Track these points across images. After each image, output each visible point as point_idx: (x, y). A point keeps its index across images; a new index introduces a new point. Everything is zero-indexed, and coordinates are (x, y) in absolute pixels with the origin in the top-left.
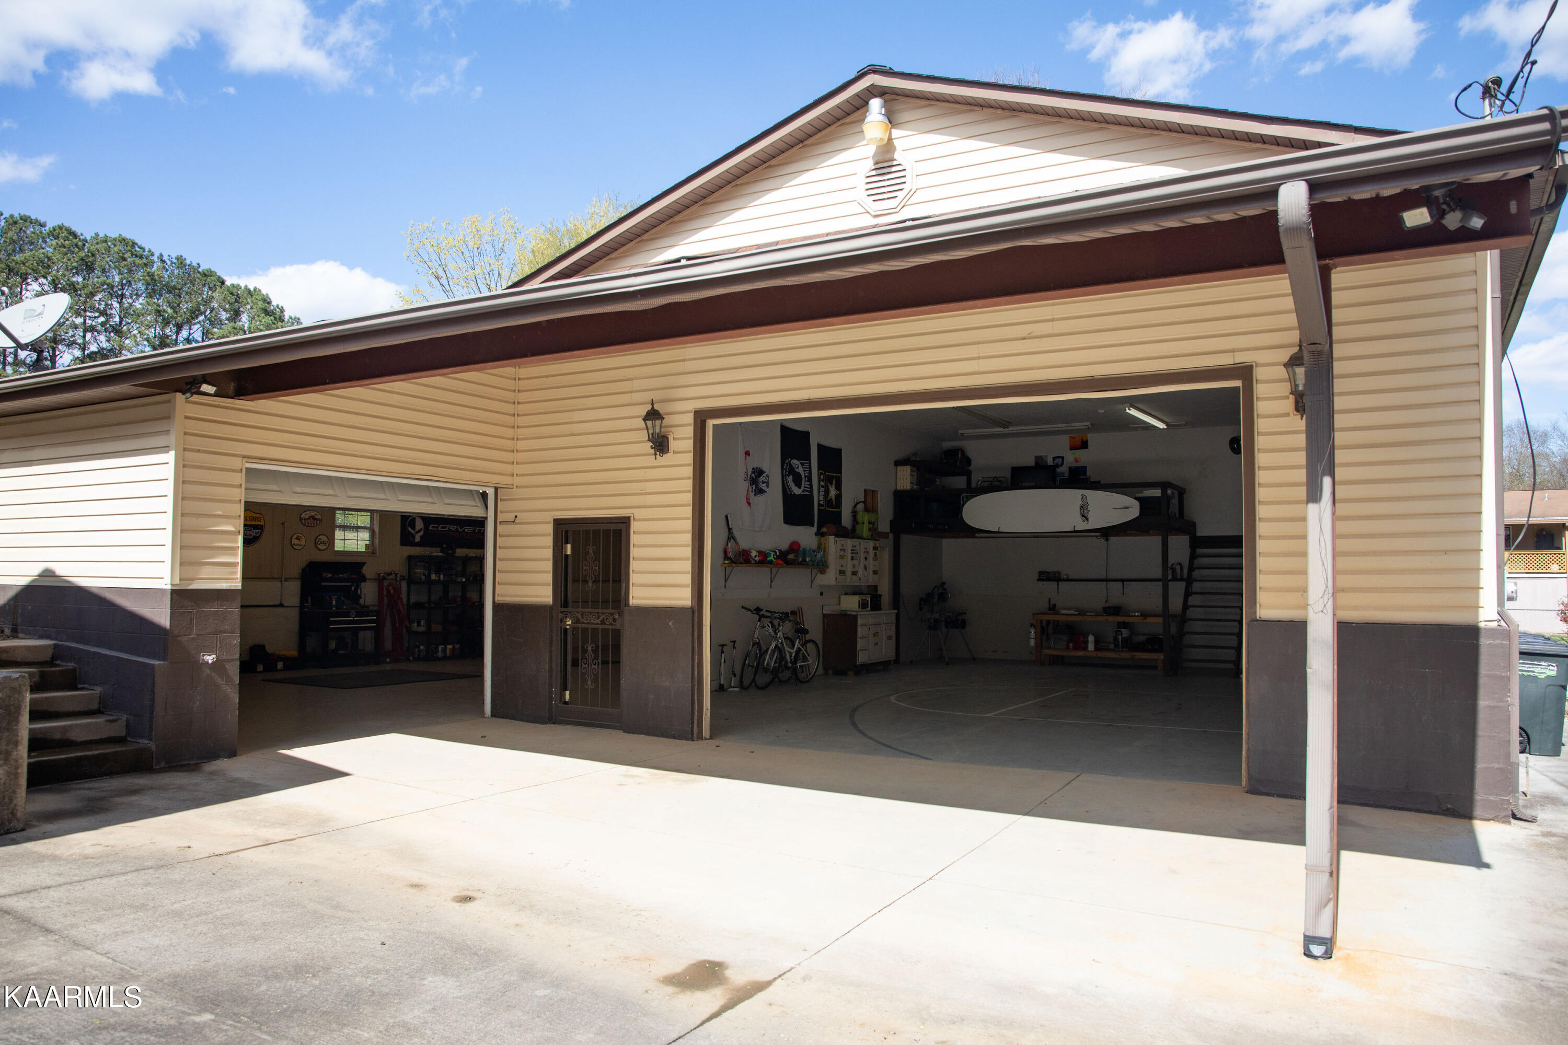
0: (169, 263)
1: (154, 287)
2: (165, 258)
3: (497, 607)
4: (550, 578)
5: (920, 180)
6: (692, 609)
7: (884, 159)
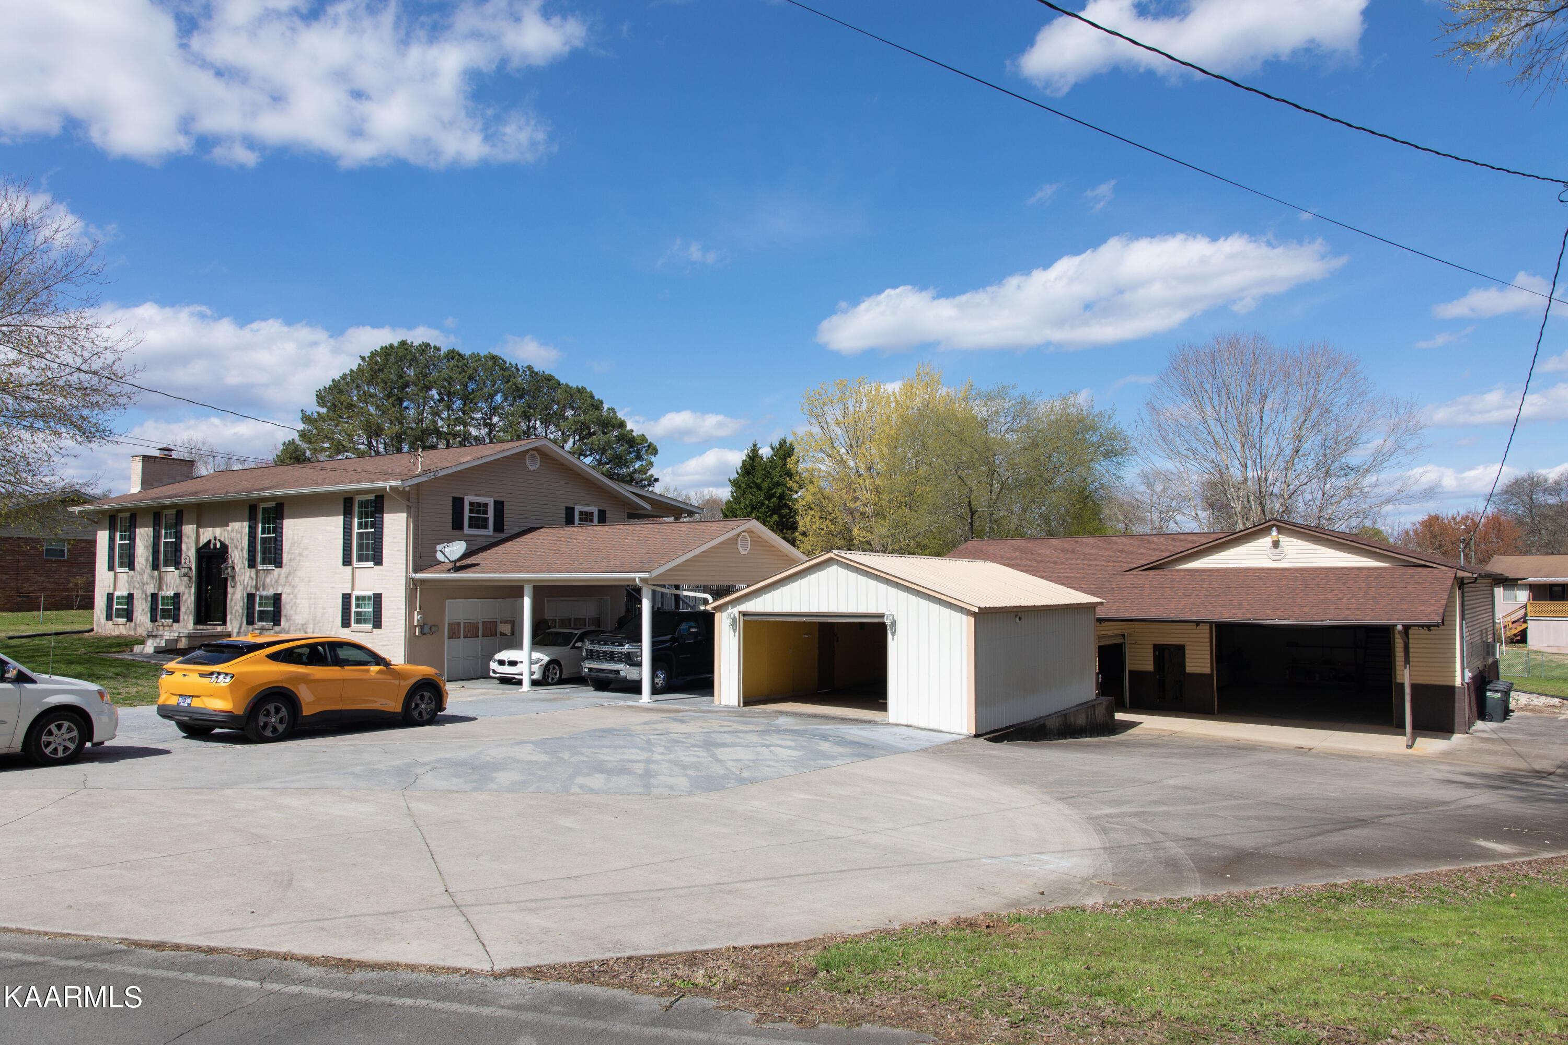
0: (521, 371)
1: (518, 393)
2: (520, 367)
3: (1129, 671)
4: (1152, 663)
5: (1289, 552)
6: (1212, 674)
7: (1276, 544)
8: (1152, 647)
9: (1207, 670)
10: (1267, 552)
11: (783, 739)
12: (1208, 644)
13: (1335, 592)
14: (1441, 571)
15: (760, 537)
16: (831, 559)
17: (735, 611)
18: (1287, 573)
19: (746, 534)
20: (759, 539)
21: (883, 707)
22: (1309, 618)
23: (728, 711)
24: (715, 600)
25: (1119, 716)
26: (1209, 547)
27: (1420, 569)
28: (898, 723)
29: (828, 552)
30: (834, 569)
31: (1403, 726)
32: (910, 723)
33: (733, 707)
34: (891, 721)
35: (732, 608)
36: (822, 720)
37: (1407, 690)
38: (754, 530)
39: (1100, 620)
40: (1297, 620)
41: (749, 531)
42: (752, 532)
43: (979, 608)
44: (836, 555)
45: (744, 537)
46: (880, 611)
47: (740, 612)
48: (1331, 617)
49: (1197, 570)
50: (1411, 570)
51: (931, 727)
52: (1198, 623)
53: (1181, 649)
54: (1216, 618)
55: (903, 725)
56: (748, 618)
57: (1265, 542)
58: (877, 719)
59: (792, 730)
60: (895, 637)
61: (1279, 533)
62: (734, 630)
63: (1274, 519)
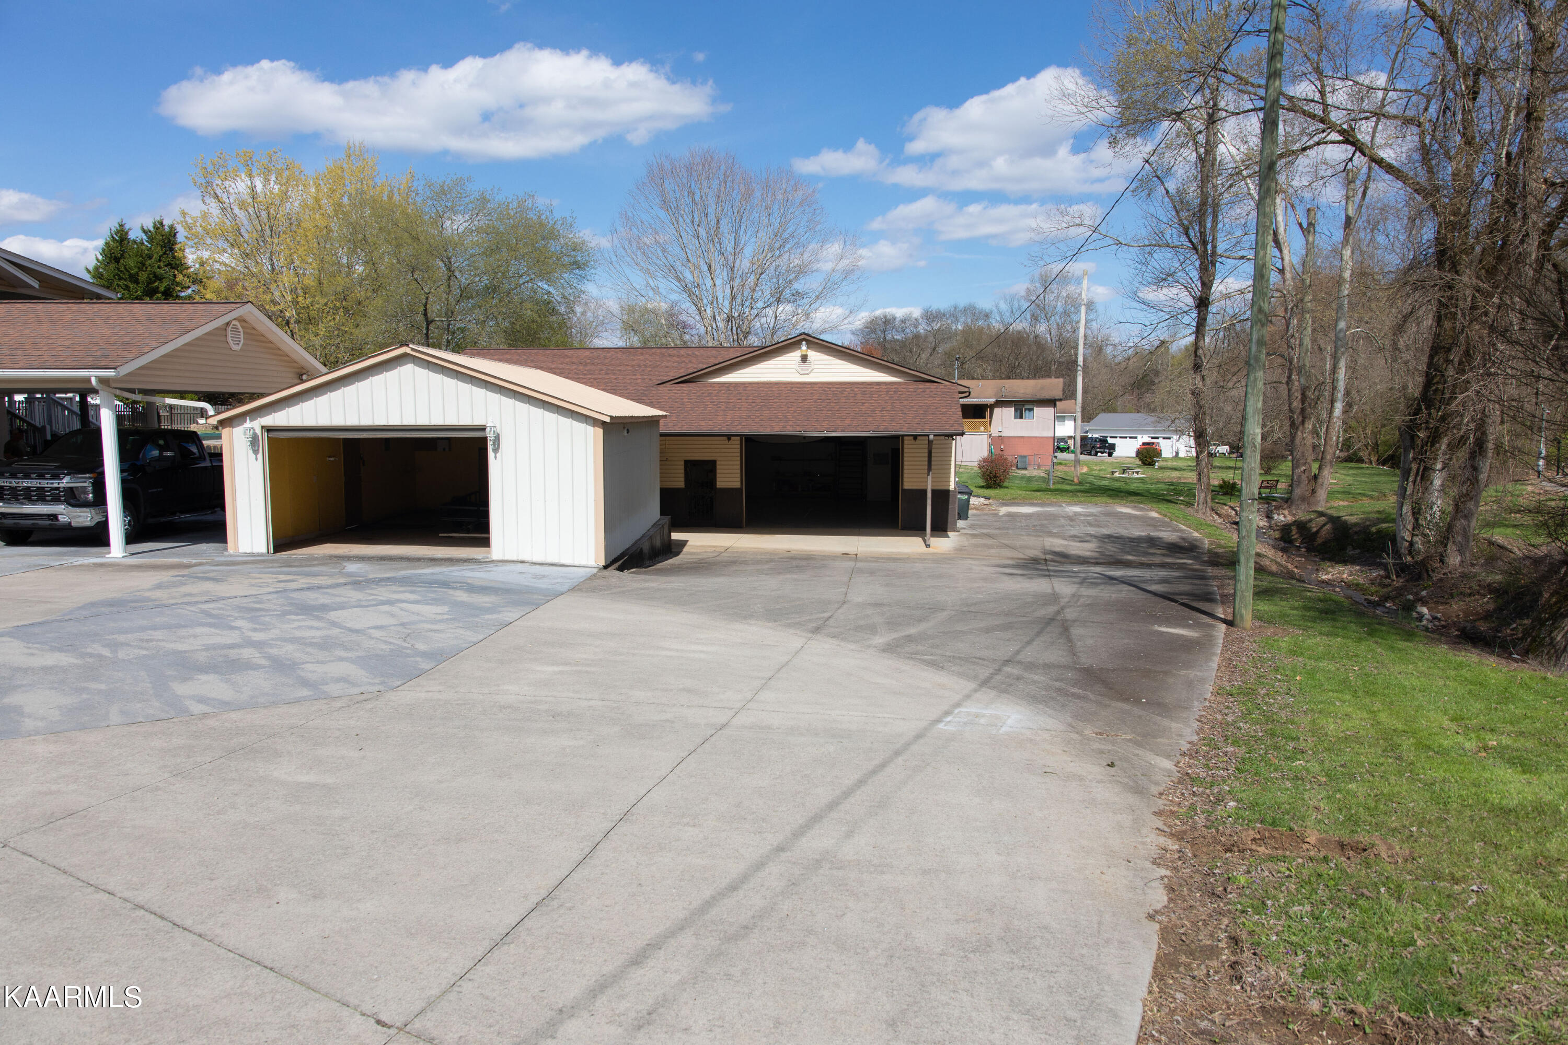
4: (683, 479)
5: (816, 367)
6: (741, 488)
7: (804, 358)
8: (683, 463)
9: (737, 485)
10: (796, 367)
11: (395, 592)
12: (739, 459)
13: (866, 405)
14: (946, 386)
15: (254, 329)
16: (405, 356)
17: (256, 425)
18: (816, 387)
19: (236, 323)
20: (254, 332)
21: (485, 542)
22: (853, 429)
23: (253, 560)
24: (218, 413)
25: (675, 536)
26: (742, 361)
27: (928, 384)
28: (506, 558)
29: (401, 346)
30: (408, 369)
31: (924, 529)
32: (521, 558)
33: (262, 555)
34: (495, 557)
35: (251, 421)
36: (405, 564)
37: (929, 495)
38: (247, 319)
39: (662, 435)
40: (844, 431)
41: (241, 320)
42: (245, 321)
43: (611, 417)
44: (413, 349)
45: (235, 327)
46: (478, 421)
47: (263, 427)
48: (873, 428)
49: (730, 384)
50: (922, 385)
51: (549, 560)
52: (729, 437)
53: (713, 463)
54: (746, 431)
55: (513, 561)
56: (274, 435)
57: (794, 356)
58: (476, 557)
59: (388, 578)
60: (498, 455)
61: (808, 348)
62: (256, 452)
63: (805, 334)
